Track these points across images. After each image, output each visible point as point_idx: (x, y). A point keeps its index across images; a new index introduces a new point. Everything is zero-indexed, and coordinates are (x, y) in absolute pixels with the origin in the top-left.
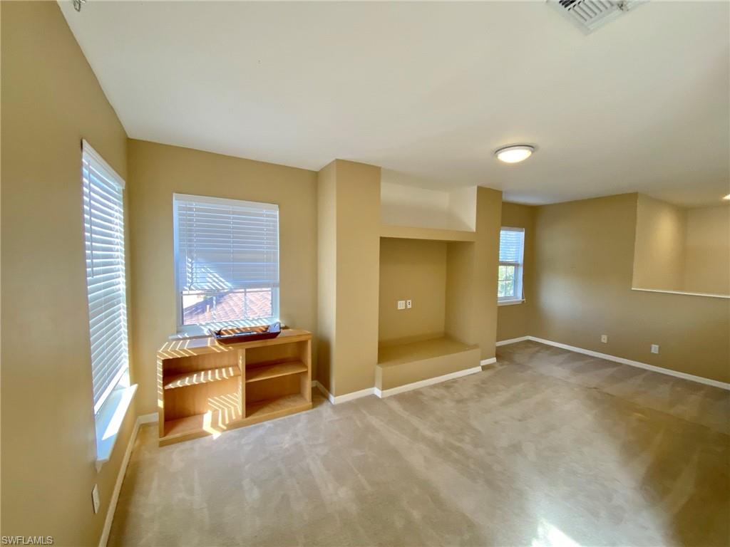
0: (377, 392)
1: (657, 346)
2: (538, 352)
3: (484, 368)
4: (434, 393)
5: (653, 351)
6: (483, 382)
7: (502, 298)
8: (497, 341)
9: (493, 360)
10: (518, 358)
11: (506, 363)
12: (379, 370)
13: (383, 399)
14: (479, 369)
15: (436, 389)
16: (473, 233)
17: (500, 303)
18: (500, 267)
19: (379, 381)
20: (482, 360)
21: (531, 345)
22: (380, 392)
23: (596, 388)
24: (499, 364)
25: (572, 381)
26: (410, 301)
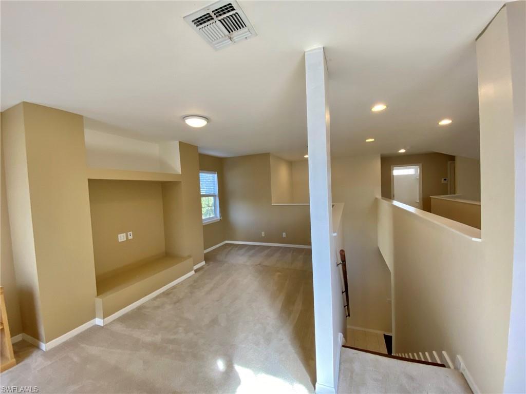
0: (99, 321)
1: (285, 233)
2: (232, 250)
3: (196, 271)
4: (156, 303)
5: (283, 236)
6: (195, 281)
7: (205, 219)
8: (205, 249)
9: (203, 263)
10: (219, 257)
11: (211, 263)
12: (99, 302)
13: (106, 325)
14: (193, 272)
15: (158, 299)
16: (180, 175)
17: (205, 223)
18: (202, 198)
19: (100, 311)
20: (194, 265)
21: (227, 247)
22: (102, 320)
23: (260, 264)
24: (207, 264)
25: (248, 264)
26: (131, 233)
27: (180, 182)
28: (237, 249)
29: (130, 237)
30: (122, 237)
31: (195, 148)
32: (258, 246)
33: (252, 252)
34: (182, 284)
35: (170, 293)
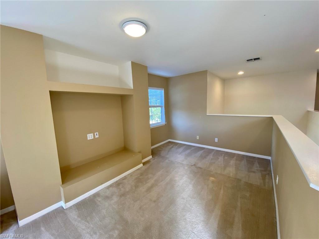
1: (217, 139)
2: (172, 147)
3: (144, 164)
5: (216, 141)
6: (142, 174)
7: (152, 124)
8: (152, 146)
9: (151, 157)
10: (163, 153)
11: (157, 157)
12: (62, 190)
13: (66, 210)
14: (141, 165)
17: (151, 127)
18: (150, 108)
19: (63, 197)
21: (170, 144)
22: (64, 204)
23: (194, 165)
24: (153, 158)
25: (185, 163)
26: (97, 133)
27: (133, 95)
28: (176, 147)
29: (97, 137)
30: (90, 137)
31: (145, 68)
32: (194, 146)
33: (188, 151)
34: (131, 176)
35: (121, 183)
